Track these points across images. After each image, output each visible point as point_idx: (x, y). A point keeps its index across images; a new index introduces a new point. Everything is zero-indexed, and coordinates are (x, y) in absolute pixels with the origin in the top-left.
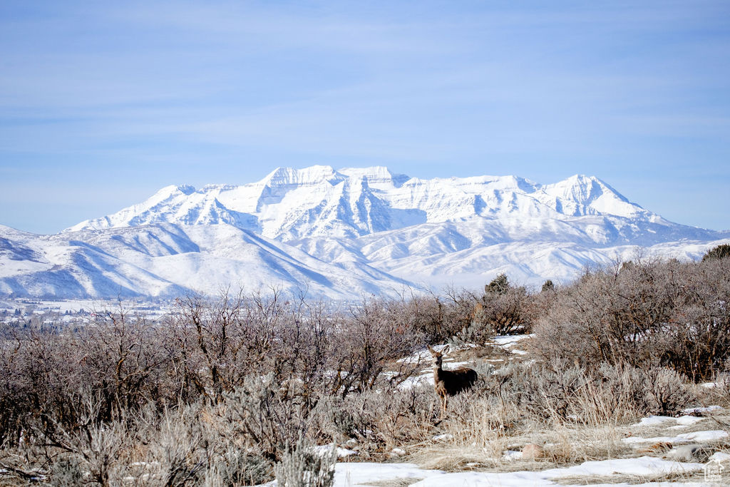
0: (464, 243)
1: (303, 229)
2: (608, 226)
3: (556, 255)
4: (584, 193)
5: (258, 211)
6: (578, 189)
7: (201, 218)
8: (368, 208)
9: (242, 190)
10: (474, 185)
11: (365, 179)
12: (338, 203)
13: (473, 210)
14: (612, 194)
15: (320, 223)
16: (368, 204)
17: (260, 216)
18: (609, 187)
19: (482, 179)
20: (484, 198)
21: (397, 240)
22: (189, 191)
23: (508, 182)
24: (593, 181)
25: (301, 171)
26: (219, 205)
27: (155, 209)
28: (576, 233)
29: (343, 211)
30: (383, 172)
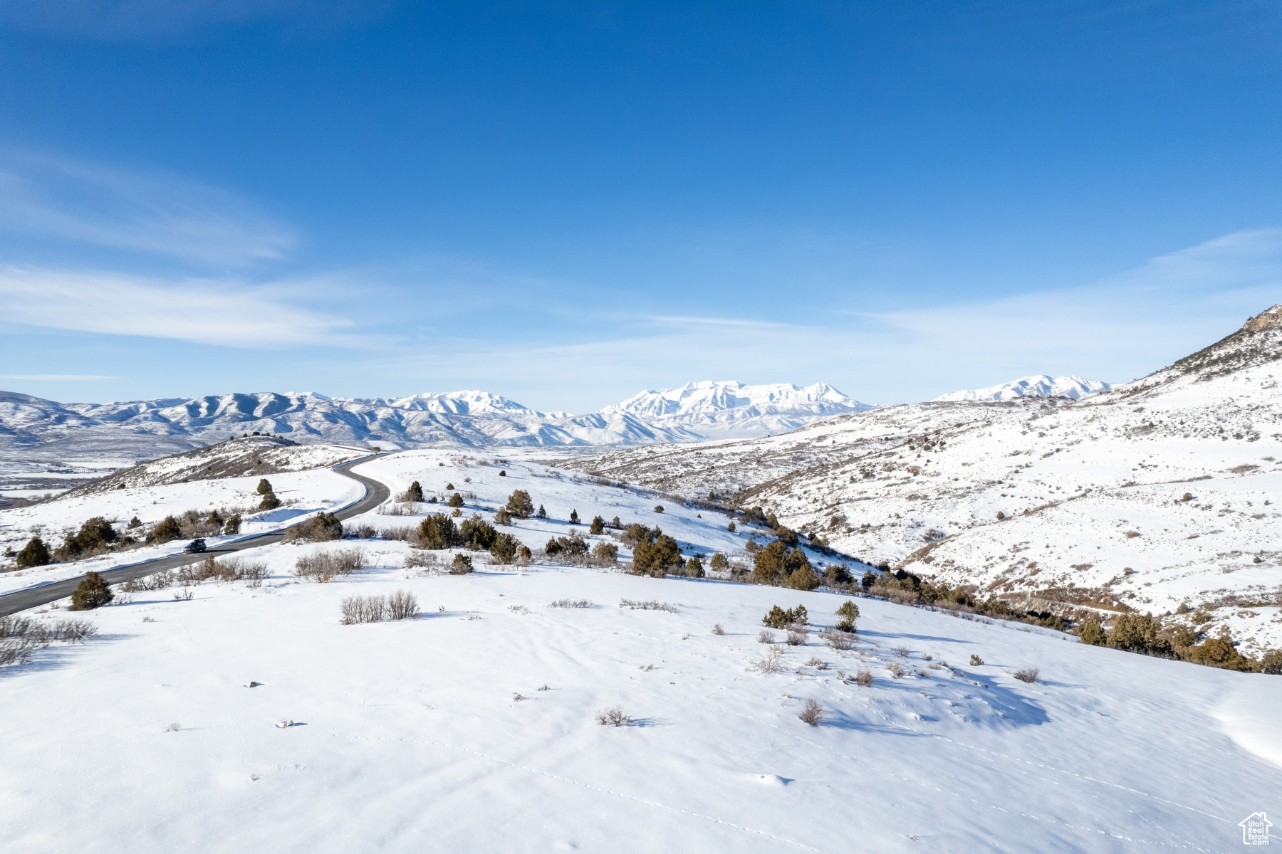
0: (757, 413)
1: (697, 408)
2: (821, 406)
3: (779, 421)
4: (821, 391)
5: (680, 400)
6: (819, 389)
7: (655, 404)
8: (725, 399)
9: (675, 391)
10: (774, 388)
11: (726, 386)
12: (712, 397)
13: (768, 399)
14: (834, 391)
15: (704, 405)
16: (725, 397)
17: (681, 403)
18: (833, 388)
19: (778, 385)
20: (774, 394)
21: (730, 413)
22: (651, 392)
23: (789, 386)
24: (826, 386)
25: (699, 383)
26: (663, 398)
27: (638, 400)
28: (806, 409)
29: (714, 400)
30: (734, 383)
